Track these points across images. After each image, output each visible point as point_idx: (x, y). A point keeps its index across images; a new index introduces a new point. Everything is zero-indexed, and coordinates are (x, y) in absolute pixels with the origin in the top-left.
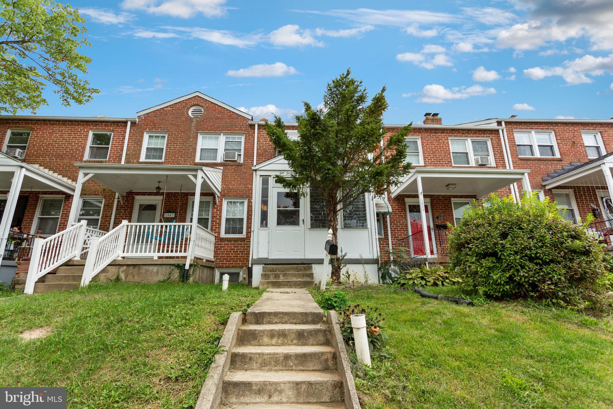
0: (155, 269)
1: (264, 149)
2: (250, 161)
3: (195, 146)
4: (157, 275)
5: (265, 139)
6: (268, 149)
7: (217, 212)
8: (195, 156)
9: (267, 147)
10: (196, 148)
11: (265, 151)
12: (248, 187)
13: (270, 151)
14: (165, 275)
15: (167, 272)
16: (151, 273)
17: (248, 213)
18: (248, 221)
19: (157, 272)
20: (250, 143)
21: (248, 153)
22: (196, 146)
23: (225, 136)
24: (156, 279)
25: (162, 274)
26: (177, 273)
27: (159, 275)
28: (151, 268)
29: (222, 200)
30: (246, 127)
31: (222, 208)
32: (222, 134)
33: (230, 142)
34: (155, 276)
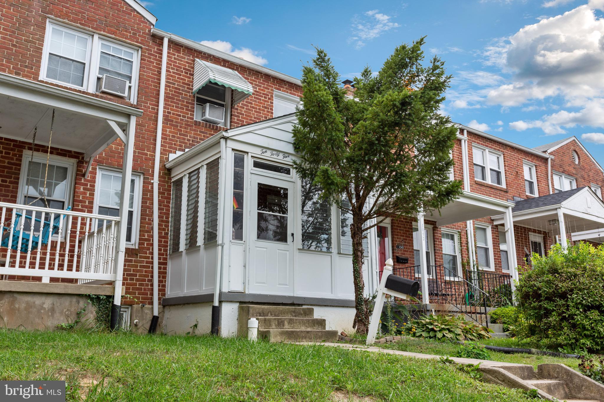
0: (48, 302)
1: (176, 88)
2: (150, 104)
3: (39, 44)
4: (52, 315)
5: (177, 70)
6: (182, 90)
7: (85, 194)
8: (39, 67)
9: (181, 86)
10: (41, 49)
11: (178, 93)
12: (146, 154)
13: (185, 95)
14: (67, 316)
15: (73, 309)
16: (39, 311)
17: (144, 202)
18: (142, 219)
19: (53, 310)
20: (151, 69)
21: (148, 88)
22: (42, 45)
23: (101, 42)
24: (51, 323)
25: (61, 313)
26: (92, 313)
27: (57, 315)
28: (38, 300)
29: (96, 169)
30: (145, 38)
31: (94, 186)
32: (96, 37)
33: (111, 57)
34: (48, 316)
